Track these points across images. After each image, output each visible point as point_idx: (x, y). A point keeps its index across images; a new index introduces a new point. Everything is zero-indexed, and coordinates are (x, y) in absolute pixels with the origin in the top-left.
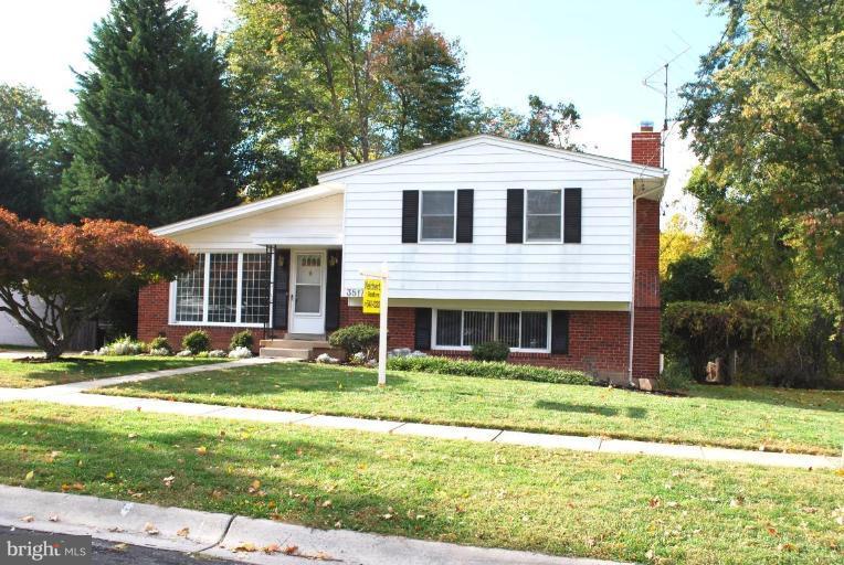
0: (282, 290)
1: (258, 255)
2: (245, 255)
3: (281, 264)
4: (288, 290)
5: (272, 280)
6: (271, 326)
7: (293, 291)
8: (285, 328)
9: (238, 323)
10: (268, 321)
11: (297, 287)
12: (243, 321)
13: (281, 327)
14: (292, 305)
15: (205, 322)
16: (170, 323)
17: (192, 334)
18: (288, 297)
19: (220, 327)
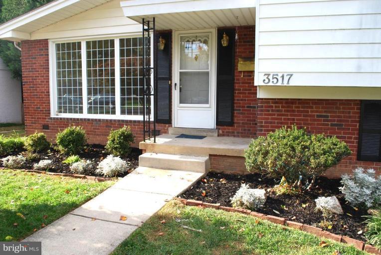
0: (164, 77)
1: (135, 40)
2: (122, 41)
3: (162, 47)
4: (170, 78)
5: (152, 66)
6: (152, 119)
7: (176, 79)
8: (169, 121)
9: (118, 116)
10: (149, 113)
11: (181, 73)
12: (123, 112)
13: (164, 119)
14: (176, 94)
15: (85, 115)
16: (53, 115)
17: (66, 131)
18: (170, 86)
19: (100, 120)
